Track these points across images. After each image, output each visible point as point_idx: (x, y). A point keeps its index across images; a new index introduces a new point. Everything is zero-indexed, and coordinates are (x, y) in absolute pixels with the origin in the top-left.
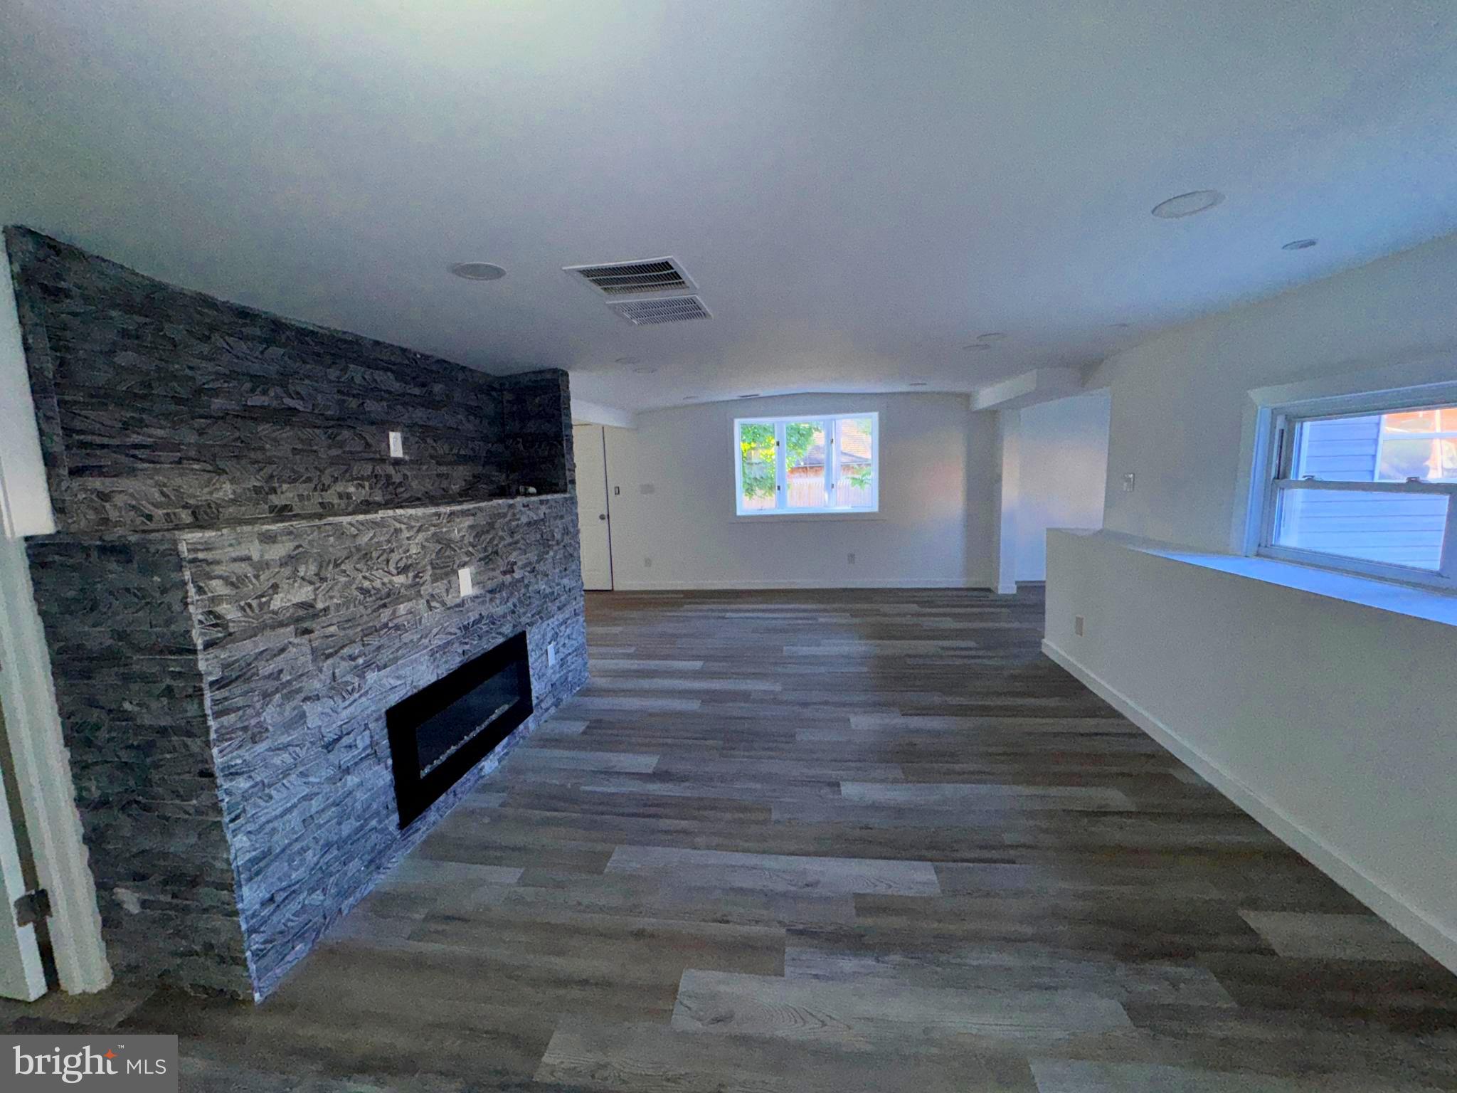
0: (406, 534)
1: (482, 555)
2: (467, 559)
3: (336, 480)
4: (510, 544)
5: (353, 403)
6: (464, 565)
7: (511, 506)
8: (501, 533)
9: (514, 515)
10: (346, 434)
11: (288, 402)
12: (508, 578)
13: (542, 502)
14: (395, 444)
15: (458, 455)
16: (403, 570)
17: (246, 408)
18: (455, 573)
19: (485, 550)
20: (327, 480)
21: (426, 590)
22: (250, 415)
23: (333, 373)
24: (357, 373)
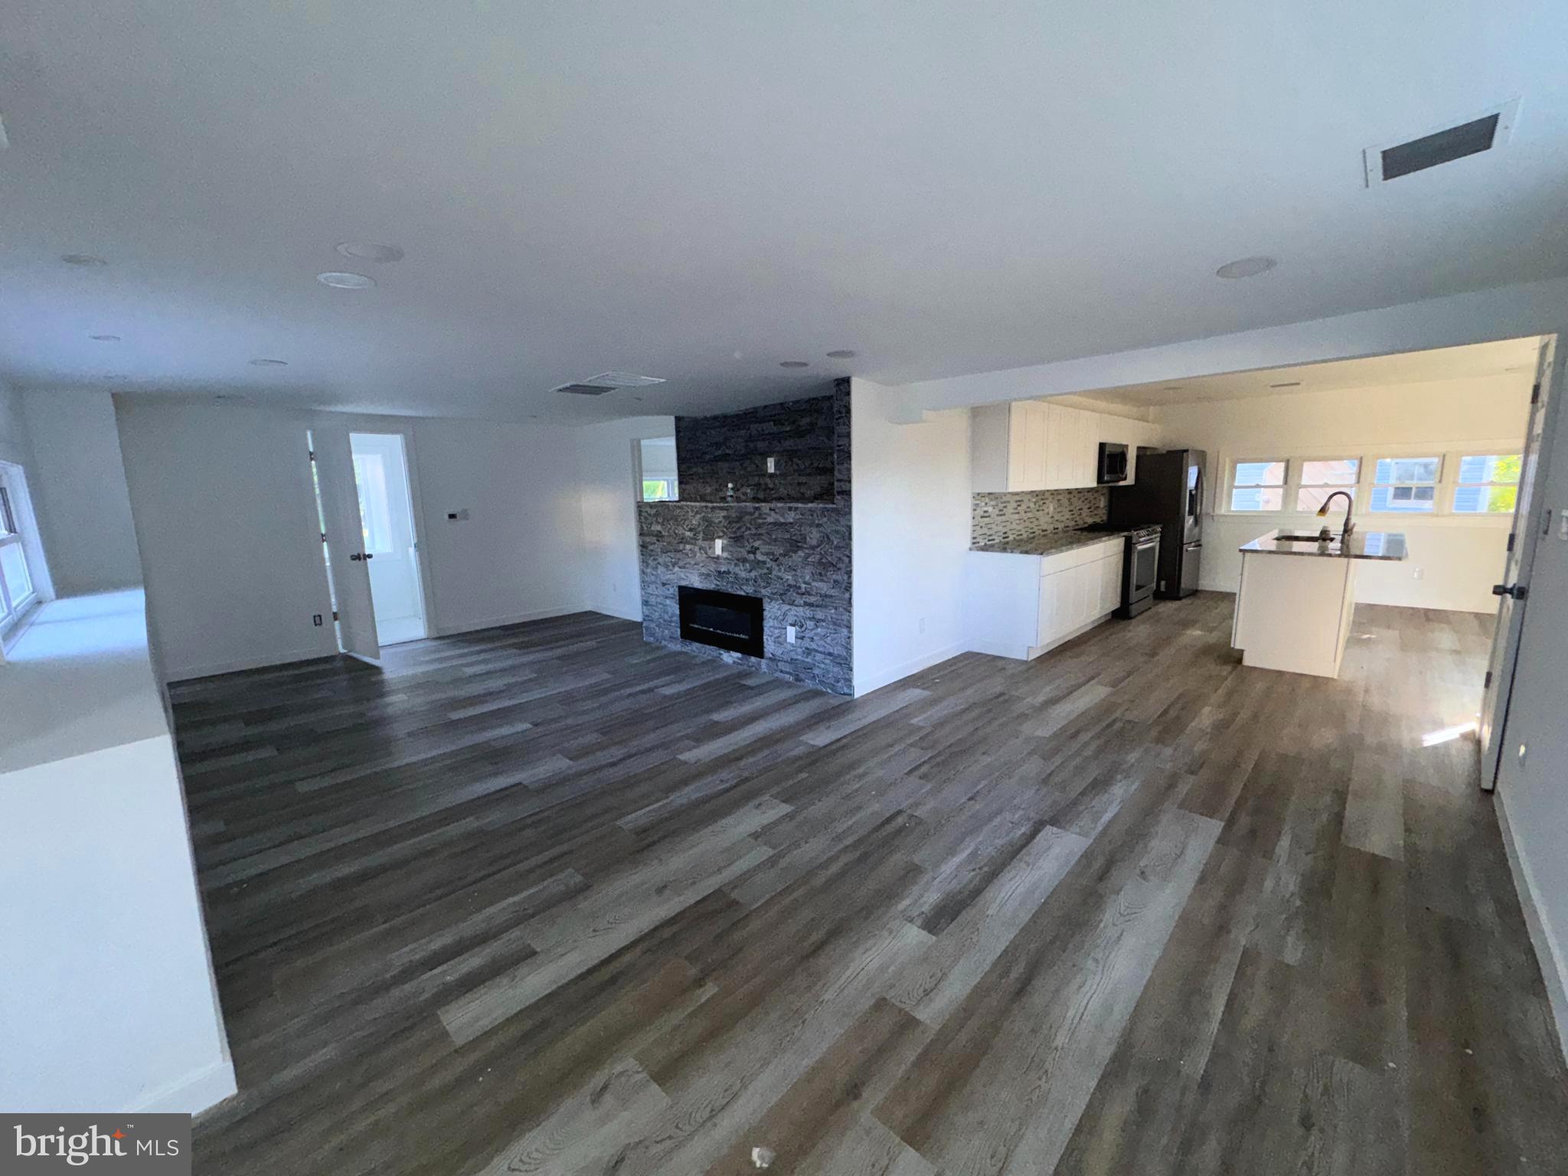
0: (690, 514)
1: (733, 536)
2: (721, 534)
3: (742, 486)
4: (755, 535)
5: (751, 445)
6: (719, 537)
7: (757, 509)
8: (748, 525)
9: (760, 514)
10: (747, 462)
11: (727, 451)
12: (752, 556)
13: (790, 509)
14: (771, 465)
15: (817, 468)
16: (690, 530)
17: (715, 457)
18: (713, 540)
19: (735, 532)
20: (739, 486)
21: (700, 542)
22: (717, 459)
23: (743, 432)
24: (754, 428)
